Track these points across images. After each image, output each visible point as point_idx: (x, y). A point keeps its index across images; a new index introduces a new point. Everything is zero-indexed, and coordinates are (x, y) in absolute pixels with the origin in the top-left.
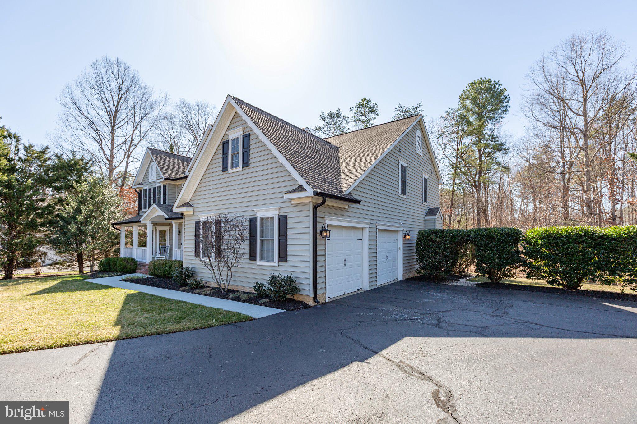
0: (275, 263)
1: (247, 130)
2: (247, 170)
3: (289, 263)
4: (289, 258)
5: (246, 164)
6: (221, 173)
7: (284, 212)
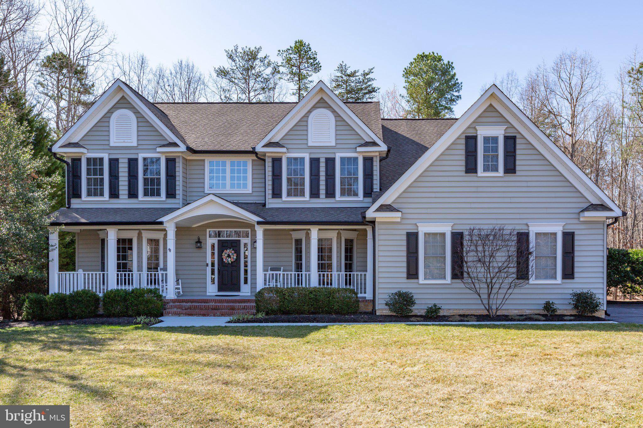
0: (559, 280)
1: (512, 130)
2: (510, 177)
3: (576, 280)
4: (576, 275)
5: (510, 169)
6: (463, 174)
7: (569, 229)
